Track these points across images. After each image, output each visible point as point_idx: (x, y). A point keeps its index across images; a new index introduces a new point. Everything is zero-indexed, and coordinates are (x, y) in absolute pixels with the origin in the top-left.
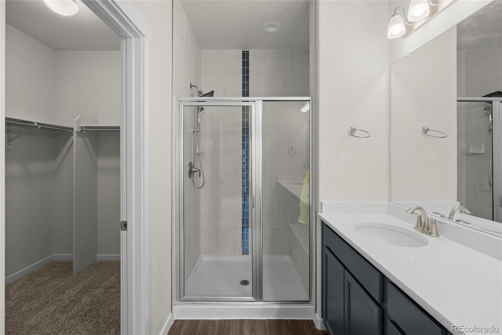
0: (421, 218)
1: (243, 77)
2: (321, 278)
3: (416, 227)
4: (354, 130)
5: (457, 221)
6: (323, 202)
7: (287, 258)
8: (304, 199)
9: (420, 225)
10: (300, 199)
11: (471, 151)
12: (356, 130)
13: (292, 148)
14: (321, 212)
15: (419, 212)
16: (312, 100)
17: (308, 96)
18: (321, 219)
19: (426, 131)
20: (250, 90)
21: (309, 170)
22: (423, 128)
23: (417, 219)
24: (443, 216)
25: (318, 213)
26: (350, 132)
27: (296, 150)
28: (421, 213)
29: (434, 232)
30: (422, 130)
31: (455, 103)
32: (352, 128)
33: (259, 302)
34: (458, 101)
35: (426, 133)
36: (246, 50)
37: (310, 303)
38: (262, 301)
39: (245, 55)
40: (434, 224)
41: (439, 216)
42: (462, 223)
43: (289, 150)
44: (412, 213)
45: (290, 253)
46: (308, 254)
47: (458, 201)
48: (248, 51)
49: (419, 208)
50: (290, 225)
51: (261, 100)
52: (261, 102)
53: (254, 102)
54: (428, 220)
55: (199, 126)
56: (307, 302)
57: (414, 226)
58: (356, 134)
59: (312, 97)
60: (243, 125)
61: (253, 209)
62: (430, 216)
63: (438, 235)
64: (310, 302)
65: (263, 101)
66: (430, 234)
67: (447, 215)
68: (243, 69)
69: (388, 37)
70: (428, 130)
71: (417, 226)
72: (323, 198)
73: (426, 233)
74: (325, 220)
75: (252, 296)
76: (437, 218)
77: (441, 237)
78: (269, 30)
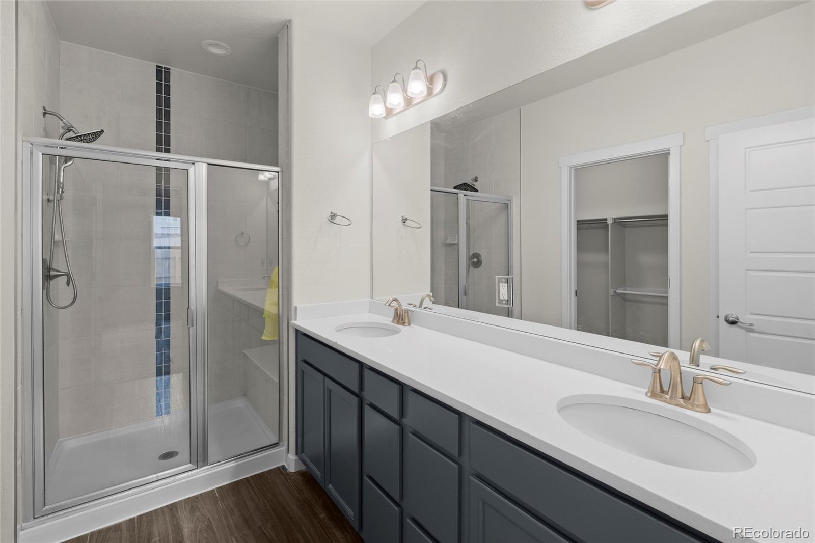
0: (397, 309)
1: (159, 112)
2: (295, 406)
3: (393, 320)
4: (334, 215)
5: (424, 308)
6: (297, 306)
7: (240, 403)
8: (270, 307)
9: (396, 317)
10: (263, 309)
11: (448, 242)
12: (337, 216)
13: (243, 234)
14: (296, 320)
15: (395, 304)
16: (283, 172)
17: (277, 165)
18: (293, 328)
19: (405, 220)
20: (171, 135)
21: (277, 267)
22: (403, 217)
23: (394, 311)
24: (415, 306)
25: (291, 320)
26: (330, 218)
27: (249, 237)
28: (397, 305)
29: (407, 321)
30: (401, 219)
31: (429, 192)
32: (332, 213)
33: (202, 467)
34: (431, 190)
35: (404, 222)
36: (163, 66)
37: (279, 445)
38: (207, 465)
39: (163, 75)
40: (406, 314)
41: (412, 306)
42: (428, 309)
43: (237, 237)
44: (389, 305)
45: (245, 394)
46: (277, 381)
47: (431, 292)
48: (169, 69)
49: (395, 300)
50: (244, 351)
51: (206, 163)
52: (205, 166)
53: (193, 164)
54: (403, 310)
55: (61, 190)
56: (276, 445)
57: (392, 320)
58: (337, 220)
59: (281, 167)
60: (158, 194)
61: (190, 328)
62: (405, 306)
63: (409, 324)
64: (280, 443)
65: (208, 164)
66: (404, 324)
67: (418, 305)
68: (158, 98)
69: (370, 115)
70: (407, 219)
71: (394, 318)
72: (297, 301)
73: (401, 324)
74: (301, 327)
75: (190, 463)
76: (411, 308)
77: (412, 325)
78: (212, 51)
